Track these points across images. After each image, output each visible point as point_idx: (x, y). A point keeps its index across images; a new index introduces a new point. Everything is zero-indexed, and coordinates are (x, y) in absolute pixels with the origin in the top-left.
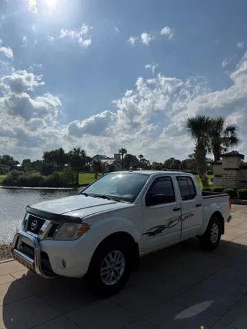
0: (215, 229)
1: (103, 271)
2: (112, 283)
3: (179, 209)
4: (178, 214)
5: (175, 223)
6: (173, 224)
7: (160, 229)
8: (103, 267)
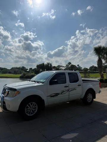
0: (90, 96)
1: (26, 110)
2: (31, 115)
3: (68, 87)
4: (67, 88)
5: (65, 92)
6: (64, 93)
7: (57, 95)
8: (27, 108)
